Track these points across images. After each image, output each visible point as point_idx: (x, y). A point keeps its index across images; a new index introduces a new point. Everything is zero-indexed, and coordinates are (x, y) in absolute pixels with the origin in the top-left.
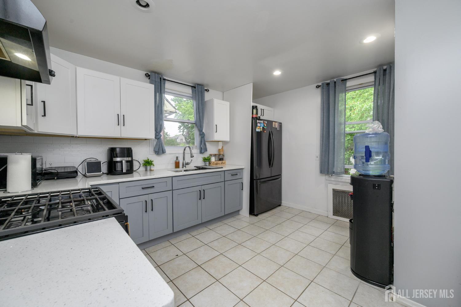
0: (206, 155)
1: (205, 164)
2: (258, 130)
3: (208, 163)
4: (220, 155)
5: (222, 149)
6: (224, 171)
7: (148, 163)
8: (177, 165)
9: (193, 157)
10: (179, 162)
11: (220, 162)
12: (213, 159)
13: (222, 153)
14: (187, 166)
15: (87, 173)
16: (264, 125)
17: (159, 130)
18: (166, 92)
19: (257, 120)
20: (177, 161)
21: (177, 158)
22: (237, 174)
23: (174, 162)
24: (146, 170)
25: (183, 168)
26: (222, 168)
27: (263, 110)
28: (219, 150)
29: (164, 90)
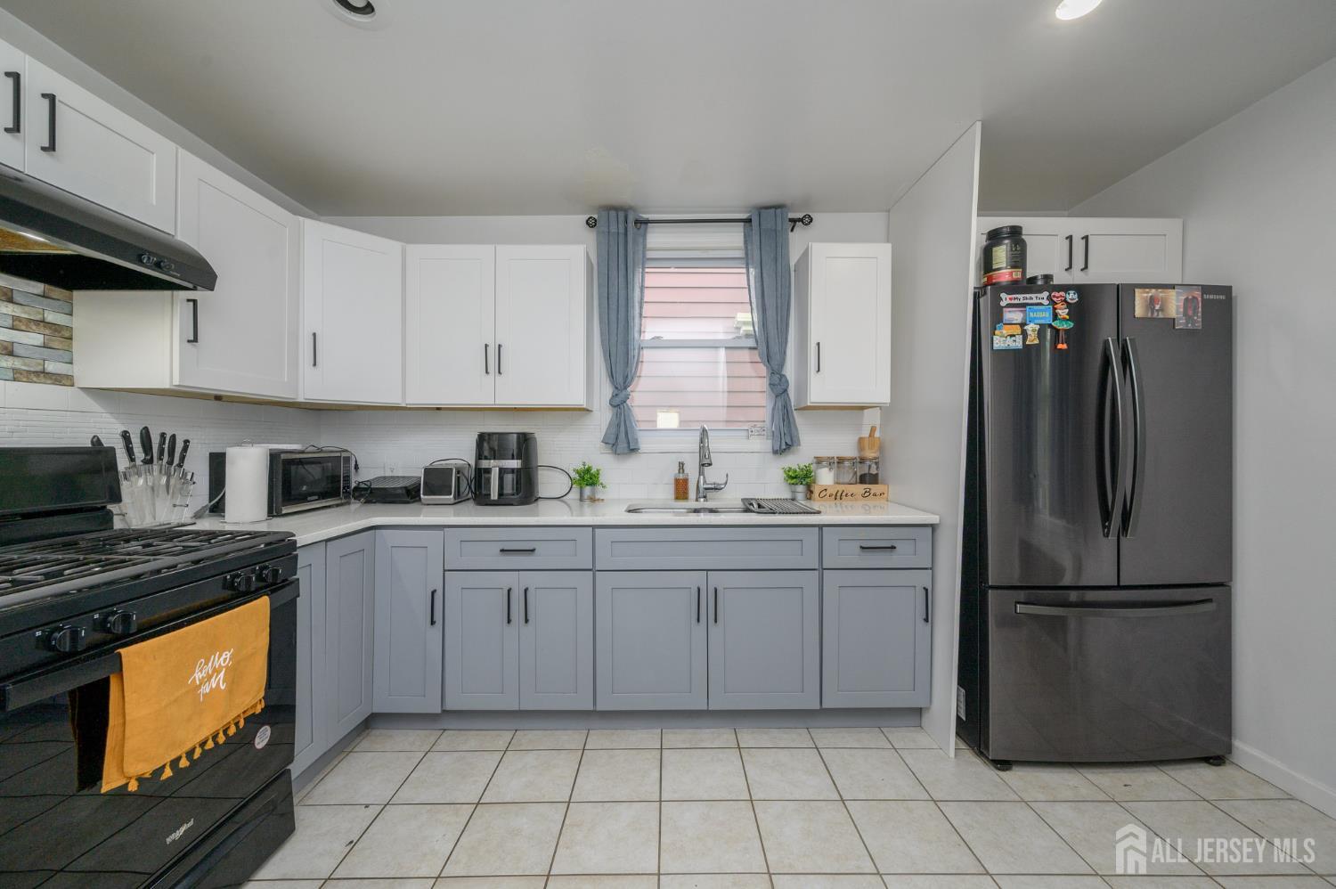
0: (797, 460)
1: (794, 492)
2: (1000, 342)
3: (801, 488)
4: (862, 461)
5: (870, 436)
6: (821, 527)
7: (587, 478)
8: (681, 489)
9: (710, 465)
10: (686, 481)
11: (861, 488)
12: (825, 477)
13: (870, 454)
14: (710, 494)
15: (424, 494)
16: (1055, 316)
17: (620, 380)
18: (648, 259)
19: (1003, 295)
20: (681, 476)
21: (681, 465)
22: (893, 548)
23: (673, 482)
24: (581, 499)
25: (697, 500)
26: (819, 512)
27: (1086, 238)
28: (861, 440)
29: (644, 256)
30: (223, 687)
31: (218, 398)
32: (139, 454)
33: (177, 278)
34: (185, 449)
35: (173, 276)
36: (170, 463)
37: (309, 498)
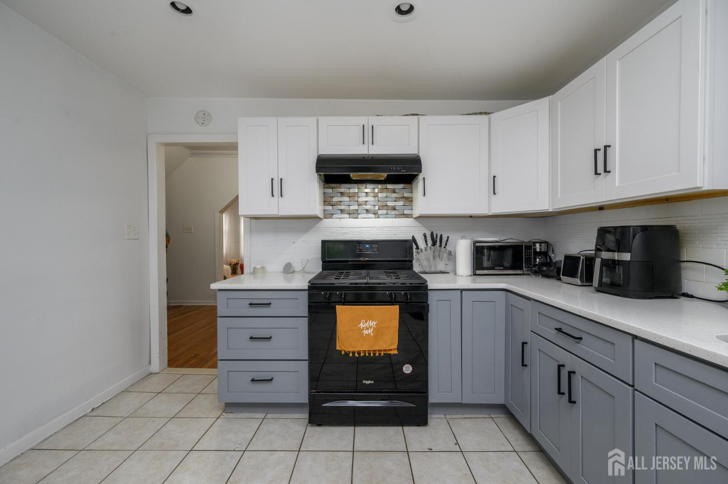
30: (372, 335)
31: (471, 217)
32: (430, 242)
33: (404, 172)
34: (447, 241)
35: (403, 172)
36: (440, 246)
37: (496, 268)
